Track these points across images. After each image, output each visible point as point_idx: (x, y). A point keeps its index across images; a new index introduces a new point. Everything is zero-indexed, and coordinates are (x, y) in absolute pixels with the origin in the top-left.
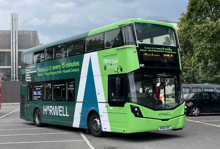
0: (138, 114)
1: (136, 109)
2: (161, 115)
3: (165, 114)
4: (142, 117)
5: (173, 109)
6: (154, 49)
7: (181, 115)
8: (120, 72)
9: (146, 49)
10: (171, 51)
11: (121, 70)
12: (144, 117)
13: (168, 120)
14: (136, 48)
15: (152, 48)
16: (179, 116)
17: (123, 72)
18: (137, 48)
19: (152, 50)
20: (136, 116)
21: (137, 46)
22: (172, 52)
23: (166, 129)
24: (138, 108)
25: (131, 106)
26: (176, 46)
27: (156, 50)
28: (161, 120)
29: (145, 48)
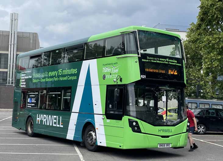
0: (136, 128)
1: (134, 124)
2: (161, 131)
3: (166, 131)
4: (140, 132)
5: (174, 125)
6: (157, 60)
7: (183, 133)
8: (119, 83)
9: (149, 60)
10: (175, 63)
11: (121, 80)
12: (142, 132)
13: (168, 137)
14: (137, 57)
15: (155, 59)
16: (181, 133)
17: (123, 83)
18: (139, 57)
19: (155, 60)
20: (134, 131)
21: (139, 55)
22: (177, 64)
23: (165, 147)
24: (137, 122)
25: (129, 120)
26: (181, 58)
27: (160, 61)
28: (160, 137)
29: (148, 58)
